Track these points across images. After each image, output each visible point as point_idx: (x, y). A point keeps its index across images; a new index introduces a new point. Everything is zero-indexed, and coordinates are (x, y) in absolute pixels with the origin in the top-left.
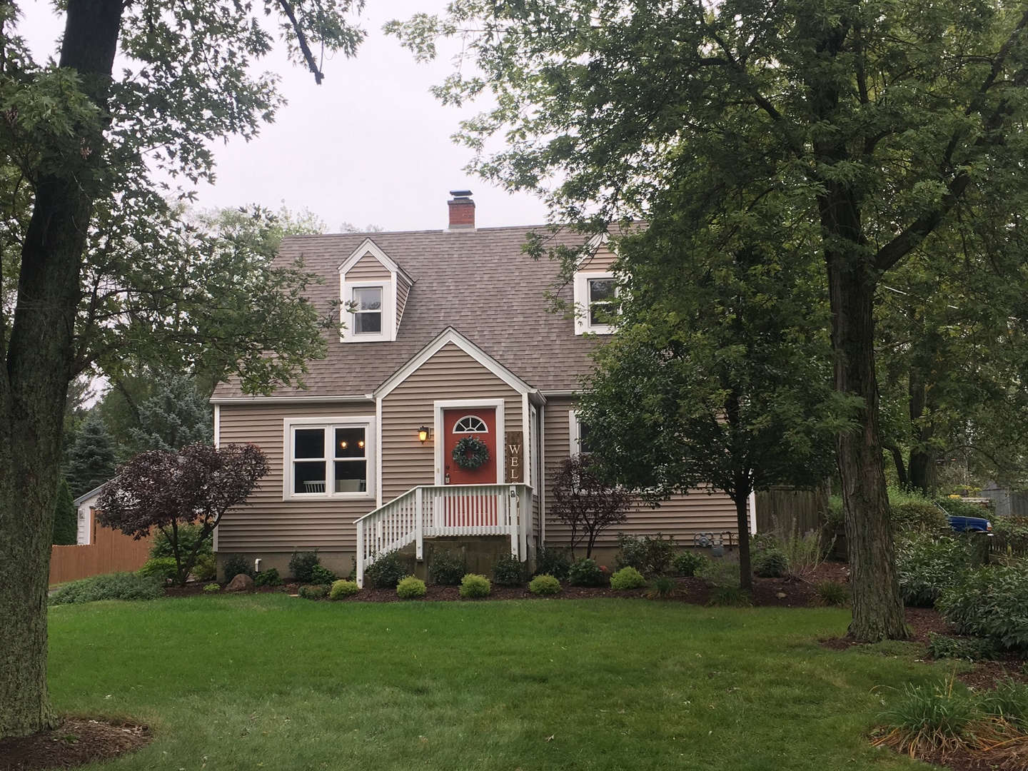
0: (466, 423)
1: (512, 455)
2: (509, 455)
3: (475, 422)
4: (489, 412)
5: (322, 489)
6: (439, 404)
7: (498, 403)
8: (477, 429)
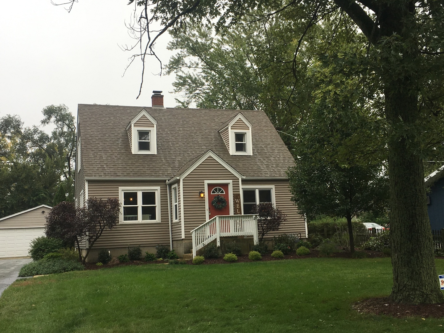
0: (216, 190)
1: (237, 203)
2: (235, 204)
3: (220, 190)
4: (226, 186)
5: (136, 219)
6: (207, 182)
7: (230, 181)
8: (221, 193)
